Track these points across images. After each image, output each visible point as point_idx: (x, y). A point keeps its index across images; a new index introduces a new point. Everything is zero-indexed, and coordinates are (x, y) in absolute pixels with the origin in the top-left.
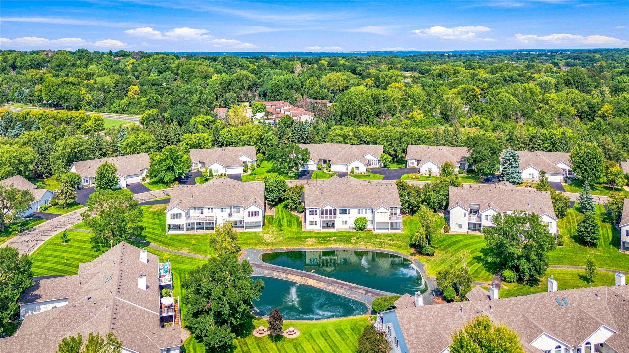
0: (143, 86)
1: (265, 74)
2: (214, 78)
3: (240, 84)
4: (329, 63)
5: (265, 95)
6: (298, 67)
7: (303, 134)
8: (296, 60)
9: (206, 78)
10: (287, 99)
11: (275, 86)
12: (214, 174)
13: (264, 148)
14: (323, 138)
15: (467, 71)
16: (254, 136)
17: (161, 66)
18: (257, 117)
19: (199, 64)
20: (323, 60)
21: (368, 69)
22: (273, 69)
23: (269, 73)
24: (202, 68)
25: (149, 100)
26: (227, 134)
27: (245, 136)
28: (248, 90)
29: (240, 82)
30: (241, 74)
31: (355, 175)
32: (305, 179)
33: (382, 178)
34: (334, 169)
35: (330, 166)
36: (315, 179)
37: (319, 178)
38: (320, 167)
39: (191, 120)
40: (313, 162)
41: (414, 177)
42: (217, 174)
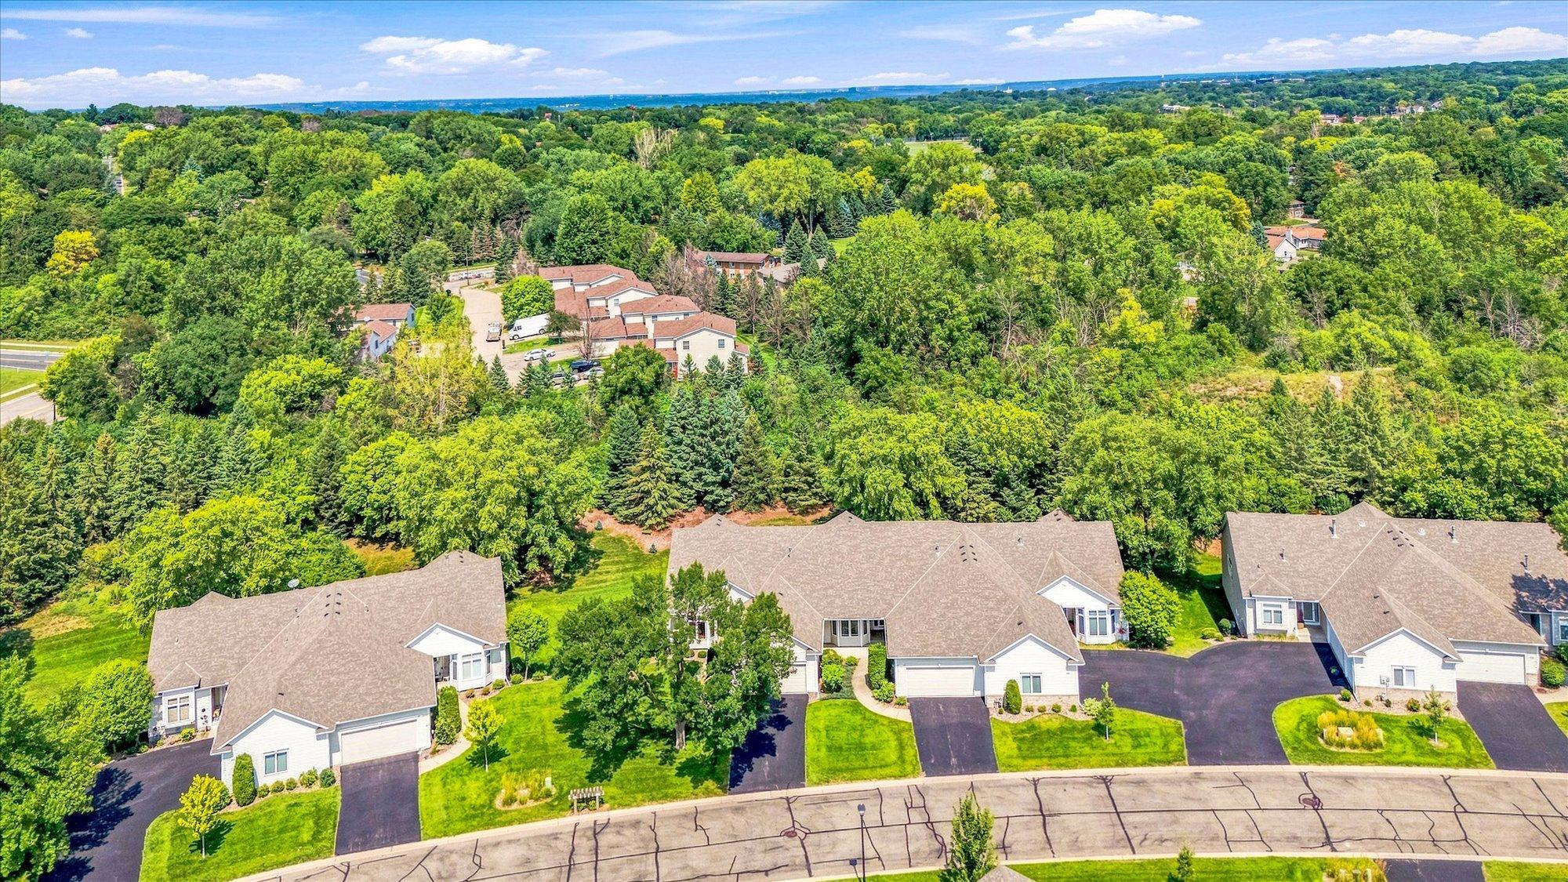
0: (113, 227)
1: (548, 166)
2: (377, 188)
3: (464, 204)
4: (728, 123)
5: (549, 239)
6: (647, 140)
7: (719, 444)
8: (637, 119)
9: (356, 186)
10: (624, 255)
11: (584, 211)
12: (265, 780)
13: (543, 540)
14: (800, 459)
15: (1115, 135)
16: (496, 491)
17: (216, 150)
18: (521, 333)
19: (335, 143)
20: (709, 114)
21: (843, 137)
22: (571, 147)
23: (560, 161)
24: (342, 154)
25: (123, 283)
26: (378, 469)
27: (449, 494)
28: (493, 222)
29: (467, 196)
30: (467, 170)
31: (1031, 727)
32: (773, 783)
33: (1177, 744)
34: (911, 682)
35: (890, 664)
36: (831, 774)
37: (851, 773)
38: (834, 673)
39: (245, 382)
40: (799, 653)
41: (1347, 733)
42: (283, 777)
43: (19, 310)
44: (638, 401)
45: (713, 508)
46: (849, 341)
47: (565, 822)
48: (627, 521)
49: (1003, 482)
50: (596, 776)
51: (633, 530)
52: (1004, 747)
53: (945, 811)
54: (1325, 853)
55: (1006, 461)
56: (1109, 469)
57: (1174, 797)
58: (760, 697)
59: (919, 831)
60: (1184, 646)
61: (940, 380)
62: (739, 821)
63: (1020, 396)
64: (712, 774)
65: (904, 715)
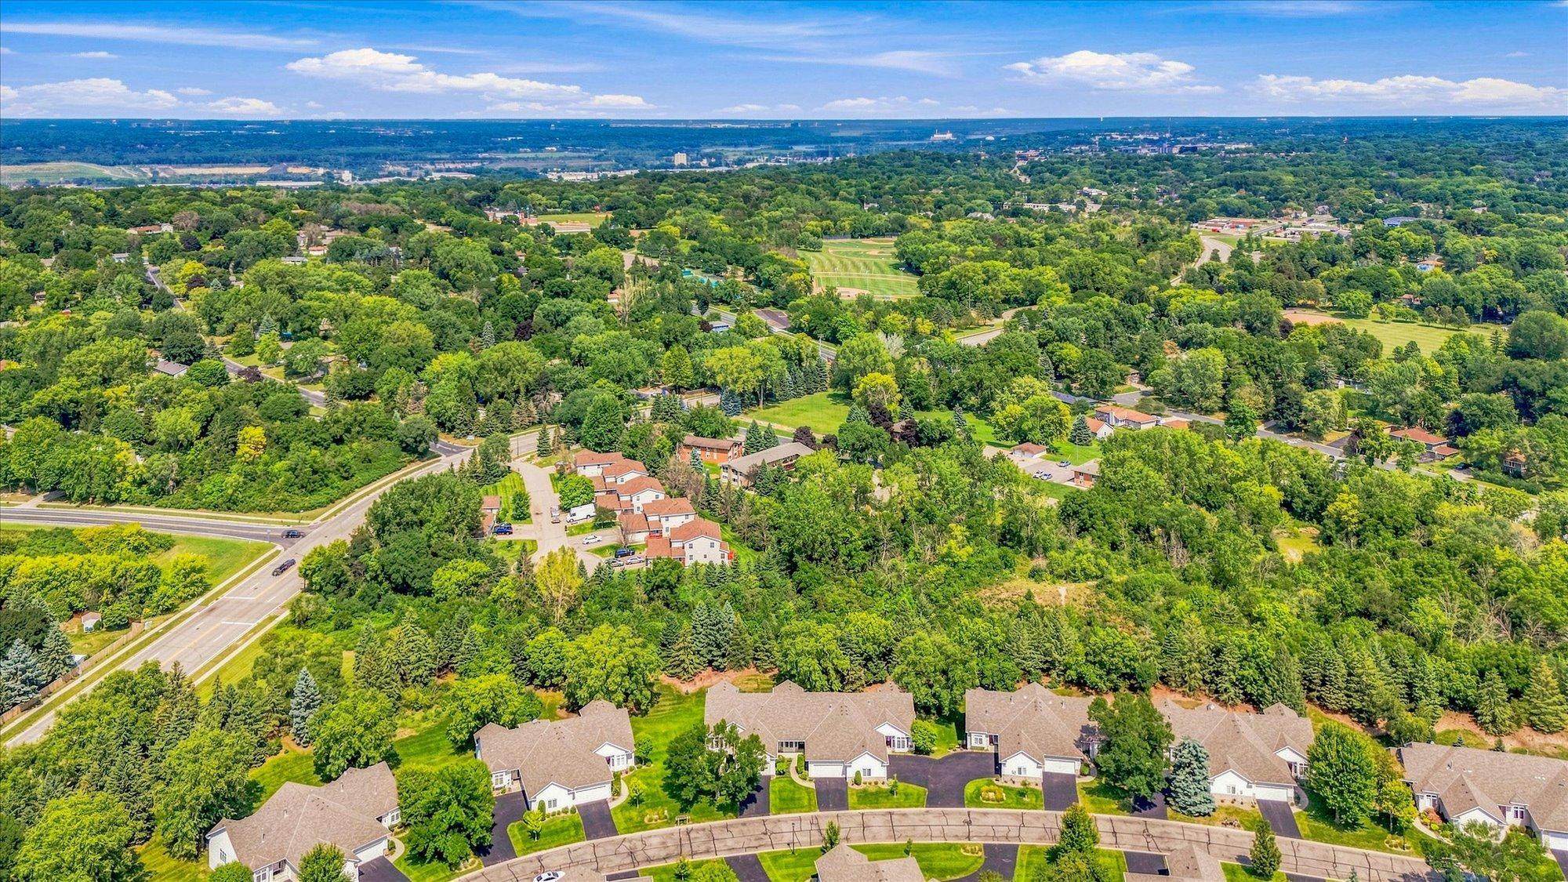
2: (436, 365)
3: (504, 382)
5: (575, 422)
7: (721, 634)
9: (412, 355)
10: (633, 446)
12: (550, 811)
13: (637, 692)
14: (764, 643)
16: (615, 669)
17: (284, 306)
24: (400, 328)
25: (293, 470)
27: (595, 672)
28: (527, 397)
29: (505, 375)
31: (865, 791)
32: (758, 813)
33: (923, 799)
34: (815, 771)
35: (807, 763)
36: (780, 811)
37: (789, 810)
38: (782, 767)
39: (435, 577)
40: (768, 759)
41: (991, 795)
42: (555, 809)
43: (230, 491)
44: (668, 592)
45: (718, 669)
46: (791, 555)
47: (676, 828)
48: (673, 675)
49: (869, 659)
50: (683, 810)
51: (675, 681)
52: (852, 800)
53: (824, 826)
54: (966, 841)
55: (870, 648)
56: (914, 664)
57: (916, 820)
58: (752, 780)
59: (815, 833)
60: (939, 752)
61: (842, 582)
62: (745, 829)
63: (887, 596)
64: (732, 810)
65: (812, 785)
